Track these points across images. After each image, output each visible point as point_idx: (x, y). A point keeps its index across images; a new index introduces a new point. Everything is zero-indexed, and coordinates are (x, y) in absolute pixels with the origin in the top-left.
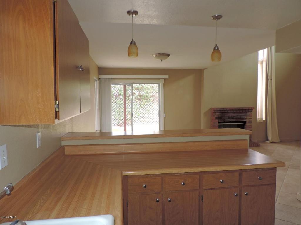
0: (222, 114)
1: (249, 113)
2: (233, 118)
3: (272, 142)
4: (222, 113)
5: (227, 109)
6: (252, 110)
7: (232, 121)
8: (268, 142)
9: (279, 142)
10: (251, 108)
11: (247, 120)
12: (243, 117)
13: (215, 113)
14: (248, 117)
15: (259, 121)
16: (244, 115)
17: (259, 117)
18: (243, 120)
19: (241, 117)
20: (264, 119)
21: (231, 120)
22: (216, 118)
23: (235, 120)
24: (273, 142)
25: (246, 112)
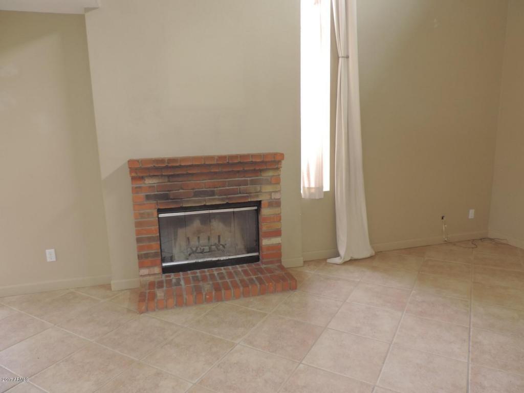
0: (169, 181)
1: (271, 173)
2: (212, 193)
3: (348, 259)
4: (169, 176)
5: (183, 164)
6: (279, 162)
7: (207, 204)
8: (337, 260)
9: (371, 257)
10: (275, 154)
11: (263, 198)
12: (250, 188)
13: (142, 178)
14: (267, 188)
15: (311, 194)
16: (253, 182)
17: (309, 183)
18: (250, 197)
19: (242, 187)
20: (327, 188)
21: (205, 200)
22: (148, 197)
23: (219, 199)
24: (352, 261)
25: (261, 171)
